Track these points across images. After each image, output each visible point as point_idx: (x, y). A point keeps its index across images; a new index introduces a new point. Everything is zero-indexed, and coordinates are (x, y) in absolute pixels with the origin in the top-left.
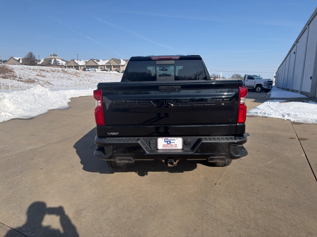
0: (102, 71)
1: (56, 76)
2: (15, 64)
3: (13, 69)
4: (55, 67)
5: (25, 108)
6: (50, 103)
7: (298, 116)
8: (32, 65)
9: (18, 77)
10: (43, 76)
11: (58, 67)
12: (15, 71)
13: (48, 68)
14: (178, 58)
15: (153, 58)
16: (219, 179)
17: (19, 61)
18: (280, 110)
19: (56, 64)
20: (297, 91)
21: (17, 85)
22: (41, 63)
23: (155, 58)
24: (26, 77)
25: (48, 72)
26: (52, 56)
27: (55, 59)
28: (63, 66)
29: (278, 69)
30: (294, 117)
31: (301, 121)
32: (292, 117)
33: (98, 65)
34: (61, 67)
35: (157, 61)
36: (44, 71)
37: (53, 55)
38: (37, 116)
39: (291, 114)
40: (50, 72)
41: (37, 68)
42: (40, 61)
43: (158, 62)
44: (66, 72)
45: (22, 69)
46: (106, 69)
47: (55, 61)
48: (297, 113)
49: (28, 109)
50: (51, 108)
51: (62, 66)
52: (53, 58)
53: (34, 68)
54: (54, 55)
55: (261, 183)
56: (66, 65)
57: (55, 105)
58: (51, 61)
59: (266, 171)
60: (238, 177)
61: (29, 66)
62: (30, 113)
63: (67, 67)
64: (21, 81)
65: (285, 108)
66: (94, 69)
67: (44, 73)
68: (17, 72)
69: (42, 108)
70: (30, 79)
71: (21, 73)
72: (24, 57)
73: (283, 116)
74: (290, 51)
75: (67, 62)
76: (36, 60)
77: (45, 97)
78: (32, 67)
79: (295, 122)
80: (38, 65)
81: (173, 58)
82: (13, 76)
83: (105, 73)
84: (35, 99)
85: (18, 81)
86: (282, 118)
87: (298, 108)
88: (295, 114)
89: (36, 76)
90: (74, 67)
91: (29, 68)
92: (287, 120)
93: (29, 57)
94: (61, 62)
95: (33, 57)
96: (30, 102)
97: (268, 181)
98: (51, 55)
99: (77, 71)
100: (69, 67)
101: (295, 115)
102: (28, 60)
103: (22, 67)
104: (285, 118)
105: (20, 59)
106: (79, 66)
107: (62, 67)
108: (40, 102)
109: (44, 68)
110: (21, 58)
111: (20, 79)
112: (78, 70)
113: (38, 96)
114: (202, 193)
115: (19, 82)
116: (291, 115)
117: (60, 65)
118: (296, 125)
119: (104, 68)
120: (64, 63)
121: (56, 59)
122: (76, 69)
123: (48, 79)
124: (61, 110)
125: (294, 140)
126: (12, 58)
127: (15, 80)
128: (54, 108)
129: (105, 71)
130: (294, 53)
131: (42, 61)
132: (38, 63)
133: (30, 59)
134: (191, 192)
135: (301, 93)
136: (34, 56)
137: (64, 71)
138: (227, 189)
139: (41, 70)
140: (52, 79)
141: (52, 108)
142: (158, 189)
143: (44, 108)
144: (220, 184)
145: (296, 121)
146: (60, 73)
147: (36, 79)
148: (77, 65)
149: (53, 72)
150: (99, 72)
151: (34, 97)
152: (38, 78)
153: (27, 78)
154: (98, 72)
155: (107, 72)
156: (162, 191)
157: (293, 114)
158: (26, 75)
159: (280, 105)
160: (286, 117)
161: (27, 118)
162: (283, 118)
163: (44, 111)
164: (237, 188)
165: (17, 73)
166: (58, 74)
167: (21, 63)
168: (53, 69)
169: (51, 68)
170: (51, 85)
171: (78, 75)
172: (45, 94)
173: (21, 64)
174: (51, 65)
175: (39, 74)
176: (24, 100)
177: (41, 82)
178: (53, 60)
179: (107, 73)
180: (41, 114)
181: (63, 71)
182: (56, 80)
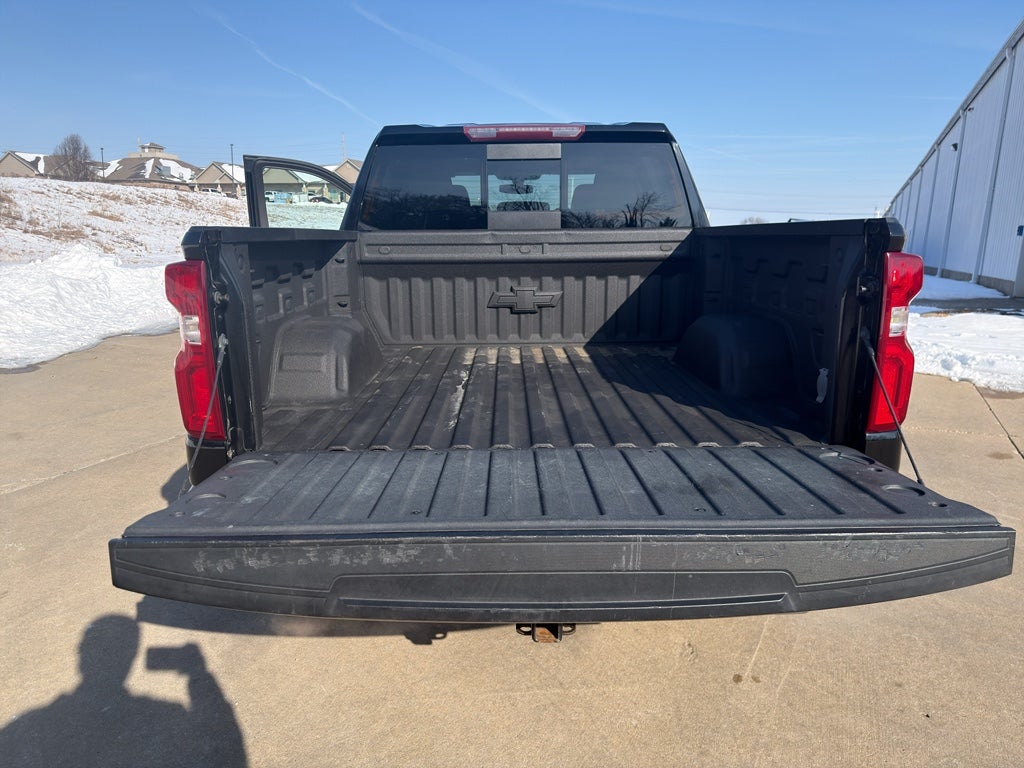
0: (312, 204)
1: (158, 216)
2: (18, 176)
3: (10, 192)
4: (155, 187)
5: (17, 329)
6: (112, 310)
7: (999, 365)
8: (78, 179)
9: (27, 217)
10: (111, 218)
11: (164, 187)
12: (16, 197)
13: (131, 189)
14: (575, 132)
15: (474, 134)
16: (751, 651)
17: (35, 164)
18: (929, 344)
19: (161, 178)
20: (964, 277)
21: (17, 246)
22: (108, 172)
23: (480, 130)
24: (53, 220)
25: (130, 203)
26: (147, 150)
27: (157, 160)
28: (184, 183)
29: (892, 203)
30: (985, 371)
31: (1013, 386)
32: (975, 370)
33: (300, 181)
34: (177, 185)
35: (489, 146)
36: (116, 198)
37: (149, 148)
38: (56, 359)
39: (974, 359)
40: (136, 203)
41: (93, 191)
42: (105, 166)
43: (493, 152)
44: (192, 203)
45: (43, 193)
46: (327, 195)
47: (157, 165)
48: (991, 356)
49: (28, 332)
50: (112, 330)
51: (179, 185)
52: (150, 156)
53: (83, 189)
54: (153, 147)
55: (932, 675)
56: (195, 181)
57: (130, 317)
58: (144, 168)
59: (936, 607)
60: (828, 643)
61: (66, 183)
62: (31, 348)
63: (196, 189)
64: (35, 232)
65: (947, 335)
66: (285, 195)
67: (115, 208)
68: (22, 203)
69: (78, 327)
70: (66, 227)
71: (36, 207)
72: (50, 153)
73: (946, 365)
74: (939, 143)
75: (197, 171)
76: (93, 163)
77: (98, 288)
78: (75, 186)
79: (992, 387)
80: (98, 181)
81: (556, 132)
82: (8, 215)
83: (321, 210)
84: (58, 295)
85: (26, 232)
86: (942, 374)
87: (991, 337)
88: (985, 358)
89: (88, 217)
90: (219, 189)
91: (66, 190)
92: (962, 380)
93: (70, 152)
94: (176, 171)
95: (82, 151)
96: (35, 308)
97: (960, 660)
98: (143, 148)
99: (231, 201)
100: (204, 187)
101: (988, 360)
102: (67, 163)
103: (41, 184)
104: (952, 373)
105: (38, 159)
106: (236, 185)
107: (181, 187)
108: (73, 305)
109: (117, 189)
110: (42, 156)
111: (33, 227)
112: (235, 197)
113: (71, 284)
114: (681, 732)
115: (27, 235)
116: (974, 362)
117: (175, 180)
118: (997, 401)
119: (321, 192)
120: (187, 174)
121: (161, 160)
122: (228, 195)
123: (129, 227)
124: (149, 335)
125: (1009, 460)
126: (11, 154)
127: (13, 228)
128: (126, 329)
129: (322, 204)
130: (955, 146)
131: (114, 165)
132: (100, 173)
133: (74, 158)
134: (634, 722)
135: (978, 283)
136: (85, 151)
137: (187, 202)
138: (790, 705)
139: (107, 197)
140: (144, 227)
141: (115, 329)
142: (490, 705)
143: (87, 327)
144: (756, 679)
145: (994, 385)
146: (171, 208)
147: (88, 226)
148: (229, 182)
149: (149, 202)
150: (302, 204)
151: (54, 290)
152: (94, 225)
153: (55, 224)
154: (298, 204)
155: (331, 205)
156: (507, 723)
157: (978, 358)
158: (56, 212)
159: (924, 323)
160: (958, 372)
161: (16, 366)
162: (944, 373)
163: (87, 337)
164: (832, 701)
165: (23, 205)
166: (166, 211)
167: (42, 171)
168: (148, 192)
169: (141, 189)
170: (140, 247)
171: (232, 214)
172: (100, 279)
173: (41, 175)
174: (140, 181)
175: (99, 209)
176: (17, 298)
177: (104, 238)
178: (149, 165)
179: (329, 209)
180: (70, 350)
181: (181, 198)
182: (156, 230)
